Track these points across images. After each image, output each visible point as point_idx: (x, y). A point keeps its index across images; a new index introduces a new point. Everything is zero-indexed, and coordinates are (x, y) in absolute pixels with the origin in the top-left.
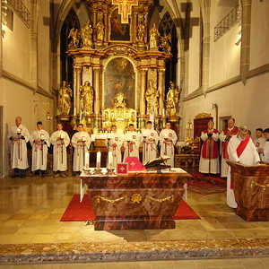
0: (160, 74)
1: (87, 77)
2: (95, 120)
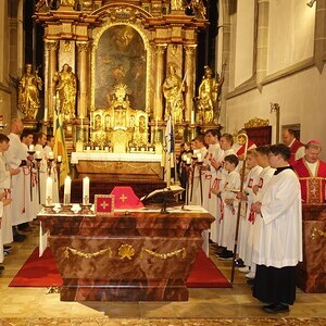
0: (188, 53)
1: (67, 58)
2: (78, 129)
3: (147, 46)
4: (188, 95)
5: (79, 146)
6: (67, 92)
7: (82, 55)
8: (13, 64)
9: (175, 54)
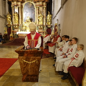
0: (44, 8)
1: (16, 10)
3: (35, 7)
6: (16, 18)
9: (41, 8)
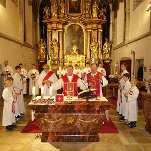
0: (99, 33)
1: (55, 37)
2: (60, 62)
3: (84, 31)
4: (99, 49)
5: (60, 68)
6: (55, 49)
7: (61, 35)
8: (36, 39)
9: (94, 34)
